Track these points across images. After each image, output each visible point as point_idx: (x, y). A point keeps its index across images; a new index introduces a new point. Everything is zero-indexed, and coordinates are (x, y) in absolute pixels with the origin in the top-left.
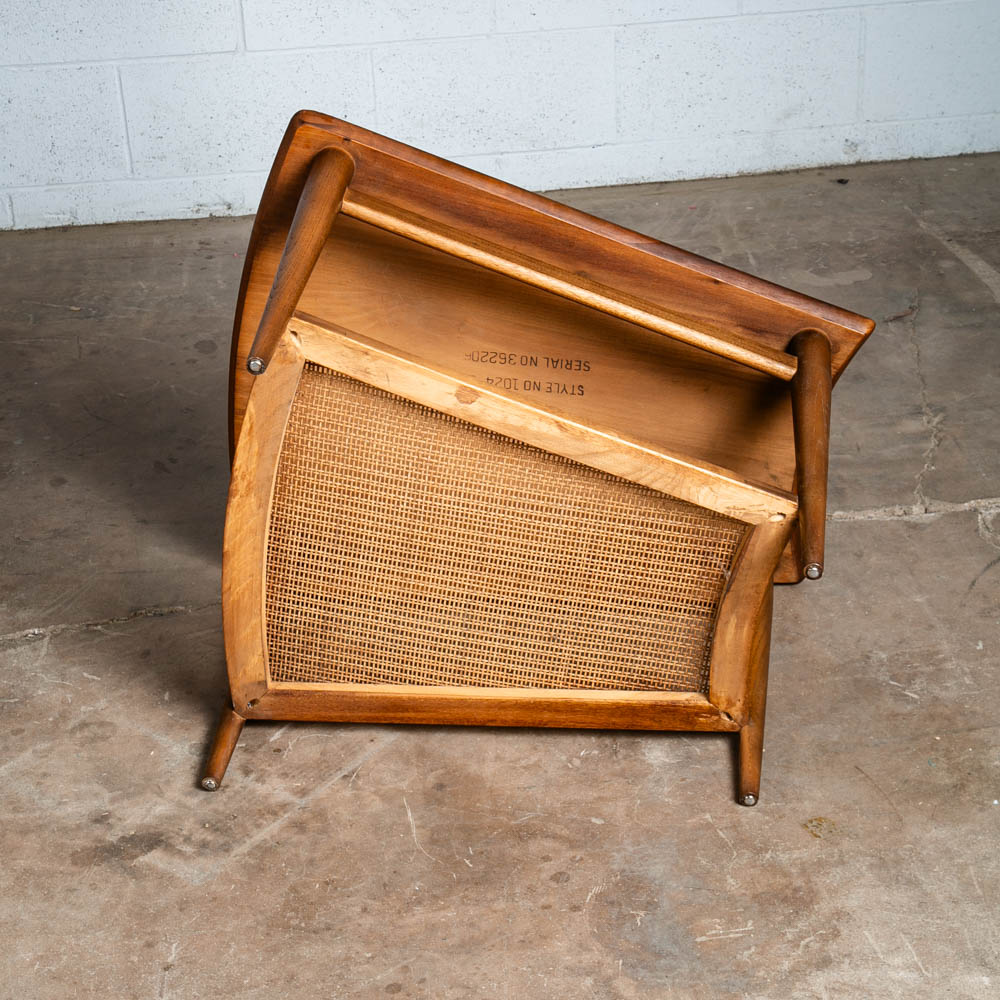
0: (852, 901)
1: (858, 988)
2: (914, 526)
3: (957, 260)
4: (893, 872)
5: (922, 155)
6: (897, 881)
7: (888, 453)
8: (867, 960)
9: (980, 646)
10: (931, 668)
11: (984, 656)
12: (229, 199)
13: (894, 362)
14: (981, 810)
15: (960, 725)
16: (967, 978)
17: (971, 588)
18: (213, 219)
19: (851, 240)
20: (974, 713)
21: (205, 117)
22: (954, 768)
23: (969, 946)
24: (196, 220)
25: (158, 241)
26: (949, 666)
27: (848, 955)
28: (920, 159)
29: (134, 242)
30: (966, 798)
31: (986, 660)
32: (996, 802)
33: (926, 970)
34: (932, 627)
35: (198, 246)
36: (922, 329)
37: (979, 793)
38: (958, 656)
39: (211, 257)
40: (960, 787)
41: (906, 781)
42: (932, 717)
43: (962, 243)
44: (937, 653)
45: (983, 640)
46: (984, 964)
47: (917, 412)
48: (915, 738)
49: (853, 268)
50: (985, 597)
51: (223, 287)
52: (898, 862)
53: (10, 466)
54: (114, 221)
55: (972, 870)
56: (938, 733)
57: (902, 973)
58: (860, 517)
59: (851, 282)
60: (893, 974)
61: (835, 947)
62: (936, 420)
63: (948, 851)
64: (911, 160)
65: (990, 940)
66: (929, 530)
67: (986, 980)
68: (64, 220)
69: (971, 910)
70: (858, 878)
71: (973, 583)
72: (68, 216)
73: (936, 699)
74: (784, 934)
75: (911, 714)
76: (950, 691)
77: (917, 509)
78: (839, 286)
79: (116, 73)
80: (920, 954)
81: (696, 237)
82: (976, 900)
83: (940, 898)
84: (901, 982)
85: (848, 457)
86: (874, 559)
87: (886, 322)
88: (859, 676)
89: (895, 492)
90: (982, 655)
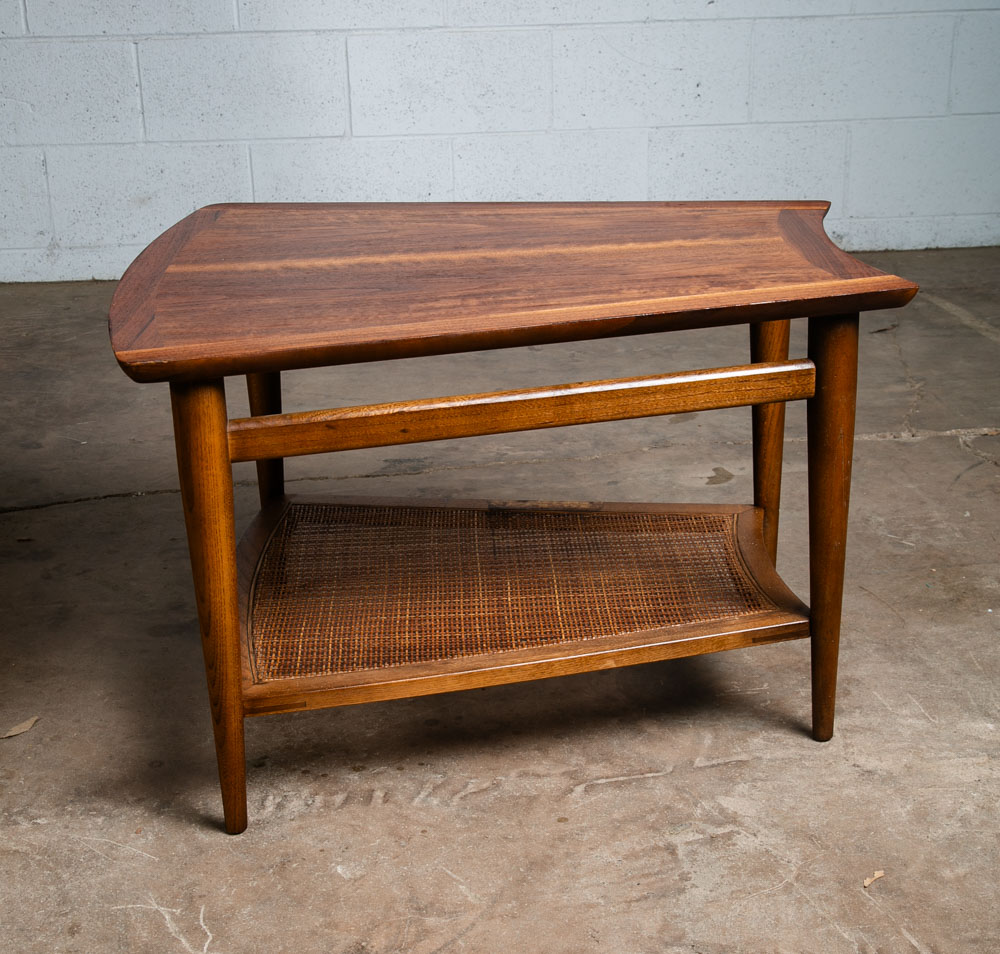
0: (862, 671)
1: (869, 729)
2: (903, 445)
3: (928, 302)
4: (898, 653)
5: (895, 248)
6: (902, 660)
8: (876, 711)
9: (968, 514)
10: (925, 527)
14: (976, 615)
15: (954, 562)
16: (973, 724)
17: (956, 480)
20: (965, 555)
21: (317, 190)
22: (950, 589)
23: (973, 703)
26: (941, 526)
27: (860, 707)
28: (893, 250)
30: (962, 608)
31: (974, 523)
32: (990, 610)
33: (934, 718)
34: (923, 503)
36: (902, 337)
37: (974, 605)
38: (948, 521)
40: (956, 601)
41: (906, 597)
42: (928, 557)
43: (933, 294)
44: (930, 518)
45: (970, 511)
46: (988, 715)
47: (903, 381)
48: (913, 570)
50: (969, 485)
52: (902, 647)
53: (134, 401)
55: (971, 654)
56: (933, 567)
57: (910, 720)
60: (902, 721)
61: (846, 701)
62: (918, 385)
63: (948, 641)
64: (886, 251)
66: (916, 446)
67: (991, 726)
69: (972, 679)
70: (866, 657)
71: (958, 477)
73: (931, 546)
74: (798, 693)
75: (908, 555)
76: (942, 542)
77: (905, 435)
79: (247, 151)
80: (926, 708)
82: (977, 673)
83: (944, 671)
84: (910, 726)
87: (871, 333)
89: (886, 424)
90: (971, 519)
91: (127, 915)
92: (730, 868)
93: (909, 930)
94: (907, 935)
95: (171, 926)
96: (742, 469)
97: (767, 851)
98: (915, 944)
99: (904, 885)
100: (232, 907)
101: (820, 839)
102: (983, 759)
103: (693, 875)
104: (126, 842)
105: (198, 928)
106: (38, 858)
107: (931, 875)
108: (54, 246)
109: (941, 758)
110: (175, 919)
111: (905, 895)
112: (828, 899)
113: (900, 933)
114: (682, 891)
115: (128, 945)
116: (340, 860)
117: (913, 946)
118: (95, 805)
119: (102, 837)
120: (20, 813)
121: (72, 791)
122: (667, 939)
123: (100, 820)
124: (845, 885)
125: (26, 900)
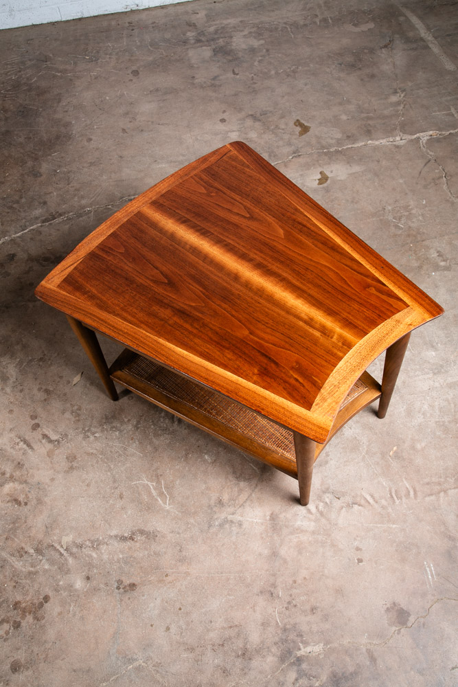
2: (397, 147)
3: (406, 16)
7: (386, 112)
9: (424, 203)
10: (408, 213)
11: (426, 206)
12: (137, 2)
13: (386, 68)
14: (428, 277)
15: (419, 239)
16: (427, 353)
17: (419, 175)
18: (132, 11)
19: (366, 8)
20: (424, 233)
22: (418, 259)
23: (427, 339)
24: (126, 12)
25: (113, 23)
26: (414, 212)
29: (105, 24)
30: (423, 272)
31: (427, 209)
32: (433, 273)
33: (413, 349)
34: (406, 194)
35: (127, 25)
36: (395, 51)
37: (427, 270)
38: (417, 207)
39: (133, 30)
40: (420, 267)
41: (401, 265)
42: (409, 236)
43: (407, 7)
44: (409, 206)
45: (425, 199)
46: (433, 347)
47: (395, 92)
48: (403, 246)
49: (367, 22)
50: (425, 179)
51: (139, 44)
53: (72, 134)
54: (97, 14)
56: (411, 243)
58: (377, 143)
59: (367, 29)
62: (402, 95)
65: (434, 336)
66: (403, 148)
67: (434, 354)
68: (79, 16)
71: (420, 173)
72: (80, 14)
73: (410, 227)
75: (401, 235)
76: (414, 224)
77: (398, 138)
78: (363, 31)
81: (309, 10)
85: (371, 115)
86: (384, 163)
87: (381, 48)
88: (382, 218)
89: (389, 132)
90: (425, 206)
91: (138, 487)
92: (343, 448)
93: (406, 479)
94: (405, 482)
95: (154, 493)
96: (332, 172)
97: (356, 438)
98: (408, 487)
99: (404, 454)
100: (173, 481)
101: (373, 429)
102: (431, 375)
103: (330, 453)
104: (129, 446)
105: (163, 493)
106: (101, 456)
107: (413, 448)
108: (11, 10)
109: (416, 376)
110: (155, 489)
111: (404, 460)
112: (378, 463)
113: (403, 481)
114: (327, 462)
115: (141, 504)
116: (205, 451)
117: (407, 488)
118: (114, 424)
119: (120, 443)
120: (88, 430)
121: (104, 417)
122: (324, 490)
123: (117, 433)
124: (383, 455)
125: (102, 481)
